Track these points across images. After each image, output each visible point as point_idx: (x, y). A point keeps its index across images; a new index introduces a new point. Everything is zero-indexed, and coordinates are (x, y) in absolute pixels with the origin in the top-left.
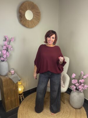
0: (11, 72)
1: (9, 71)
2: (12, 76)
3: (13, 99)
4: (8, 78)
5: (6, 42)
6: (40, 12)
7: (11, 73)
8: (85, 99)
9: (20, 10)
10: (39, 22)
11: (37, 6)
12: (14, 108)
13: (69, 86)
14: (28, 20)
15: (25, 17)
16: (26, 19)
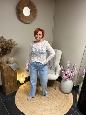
3: (12, 84)
4: (8, 66)
6: (36, 9)
8: (73, 85)
9: (19, 7)
10: (35, 18)
11: (34, 4)
13: (60, 75)
14: (26, 16)
15: (23, 13)
16: (24, 15)
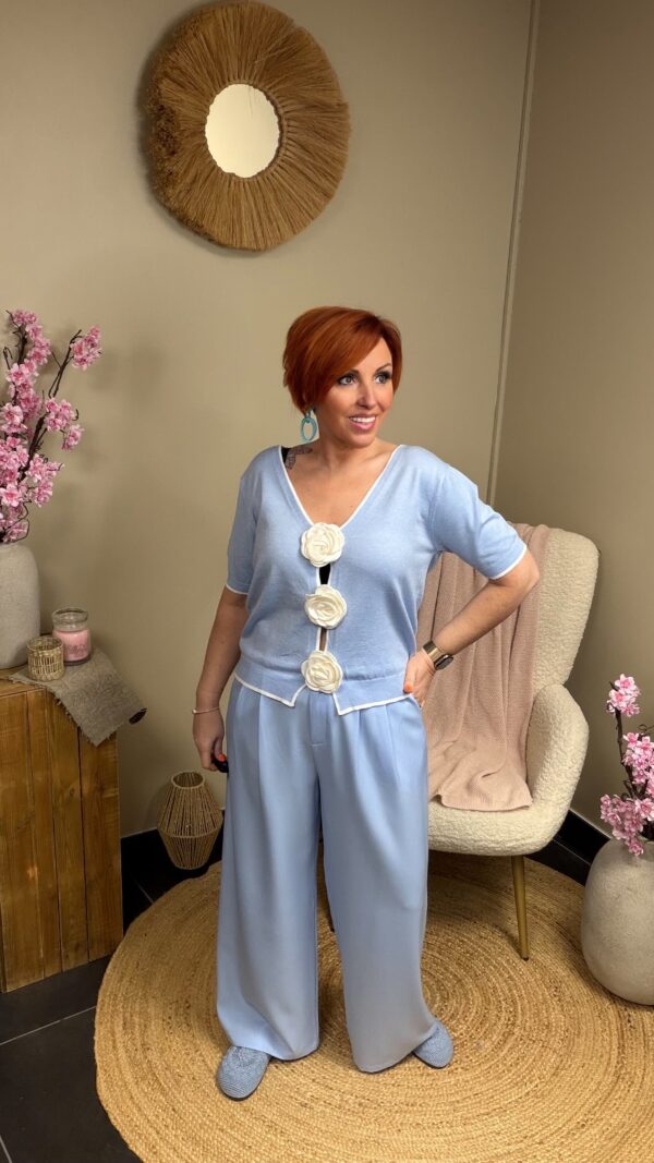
0: (57, 643)
1: (42, 635)
2: (67, 680)
5: (29, 372)
7: (65, 648)
9: (165, 86)
12: (70, 965)
14: (232, 175)
16: (213, 166)
